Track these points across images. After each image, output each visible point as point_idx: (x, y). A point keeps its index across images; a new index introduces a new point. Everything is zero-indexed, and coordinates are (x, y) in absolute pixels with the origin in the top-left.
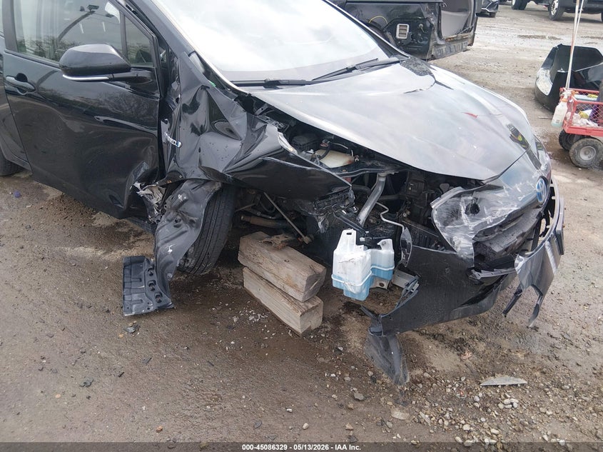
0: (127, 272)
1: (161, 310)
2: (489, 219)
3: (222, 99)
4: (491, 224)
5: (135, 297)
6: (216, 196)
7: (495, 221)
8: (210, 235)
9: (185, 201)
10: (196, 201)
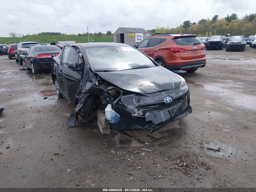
0: (71, 117)
1: (75, 126)
2: (142, 103)
3: (91, 75)
4: (142, 104)
5: (71, 122)
6: (88, 97)
7: (143, 104)
8: (86, 107)
9: (81, 98)
10: (84, 98)
